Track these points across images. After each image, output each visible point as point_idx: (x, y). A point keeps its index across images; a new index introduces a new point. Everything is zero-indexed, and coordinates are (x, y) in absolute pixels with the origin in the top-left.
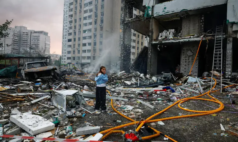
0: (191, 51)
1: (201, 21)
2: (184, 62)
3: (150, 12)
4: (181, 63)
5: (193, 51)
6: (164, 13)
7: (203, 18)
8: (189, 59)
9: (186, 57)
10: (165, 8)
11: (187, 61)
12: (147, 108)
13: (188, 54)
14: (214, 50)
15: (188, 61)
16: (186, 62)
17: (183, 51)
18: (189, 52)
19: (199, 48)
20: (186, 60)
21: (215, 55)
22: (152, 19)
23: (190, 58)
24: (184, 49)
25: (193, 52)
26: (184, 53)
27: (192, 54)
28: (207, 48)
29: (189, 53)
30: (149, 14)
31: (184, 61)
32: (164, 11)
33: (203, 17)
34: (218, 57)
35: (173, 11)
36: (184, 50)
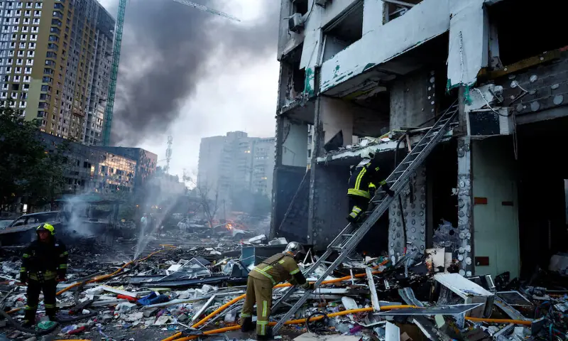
1: (430, 89)
2: (396, 214)
3: (311, 83)
4: (389, 218)
6: (337, 81)
7: (432, 80)
8: (405, 206)
10: (338, 68)
15: (405, 211)
22: (318, 98)
30: (310, 87)
31: (396, 211)
32: (336, 76)
33: (432, 76)
35: (350, 72)
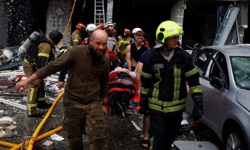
0: (62, 8)
2: (52, 25)
4: (47, 27)
5: (64, 9)
8: (58, 22)
9: (55, 18)
11: (56, 24)
12: (18, 111)
13: (58, 13)
14: (94, 9)
15: (58, 24)
16: (54, 25)
17: (50, 8)
18: (60, 9)
19: (74, 5)
20: (54, 22)
21: (96, 18)
23: (61, 20)
24: (51, 3)
25: (64, 11)
26: (51, 10)
27: (63, 14)
28: (84, 6)
29: (60, 12)
31: (52, 23)
34: (100, 21)
36: (52, 5)
